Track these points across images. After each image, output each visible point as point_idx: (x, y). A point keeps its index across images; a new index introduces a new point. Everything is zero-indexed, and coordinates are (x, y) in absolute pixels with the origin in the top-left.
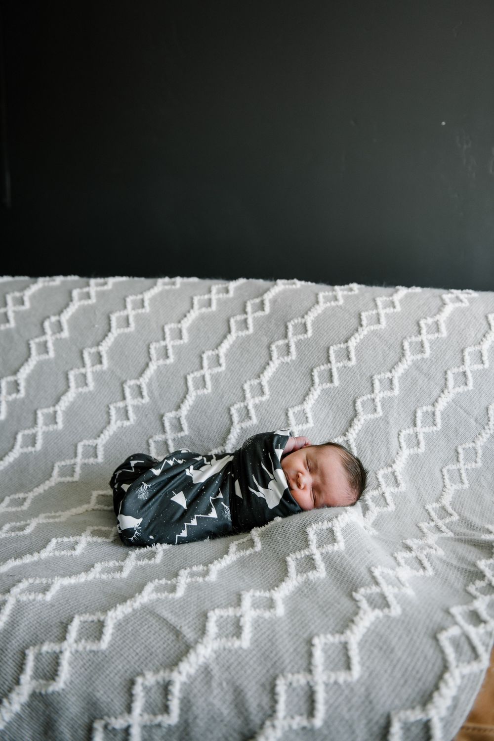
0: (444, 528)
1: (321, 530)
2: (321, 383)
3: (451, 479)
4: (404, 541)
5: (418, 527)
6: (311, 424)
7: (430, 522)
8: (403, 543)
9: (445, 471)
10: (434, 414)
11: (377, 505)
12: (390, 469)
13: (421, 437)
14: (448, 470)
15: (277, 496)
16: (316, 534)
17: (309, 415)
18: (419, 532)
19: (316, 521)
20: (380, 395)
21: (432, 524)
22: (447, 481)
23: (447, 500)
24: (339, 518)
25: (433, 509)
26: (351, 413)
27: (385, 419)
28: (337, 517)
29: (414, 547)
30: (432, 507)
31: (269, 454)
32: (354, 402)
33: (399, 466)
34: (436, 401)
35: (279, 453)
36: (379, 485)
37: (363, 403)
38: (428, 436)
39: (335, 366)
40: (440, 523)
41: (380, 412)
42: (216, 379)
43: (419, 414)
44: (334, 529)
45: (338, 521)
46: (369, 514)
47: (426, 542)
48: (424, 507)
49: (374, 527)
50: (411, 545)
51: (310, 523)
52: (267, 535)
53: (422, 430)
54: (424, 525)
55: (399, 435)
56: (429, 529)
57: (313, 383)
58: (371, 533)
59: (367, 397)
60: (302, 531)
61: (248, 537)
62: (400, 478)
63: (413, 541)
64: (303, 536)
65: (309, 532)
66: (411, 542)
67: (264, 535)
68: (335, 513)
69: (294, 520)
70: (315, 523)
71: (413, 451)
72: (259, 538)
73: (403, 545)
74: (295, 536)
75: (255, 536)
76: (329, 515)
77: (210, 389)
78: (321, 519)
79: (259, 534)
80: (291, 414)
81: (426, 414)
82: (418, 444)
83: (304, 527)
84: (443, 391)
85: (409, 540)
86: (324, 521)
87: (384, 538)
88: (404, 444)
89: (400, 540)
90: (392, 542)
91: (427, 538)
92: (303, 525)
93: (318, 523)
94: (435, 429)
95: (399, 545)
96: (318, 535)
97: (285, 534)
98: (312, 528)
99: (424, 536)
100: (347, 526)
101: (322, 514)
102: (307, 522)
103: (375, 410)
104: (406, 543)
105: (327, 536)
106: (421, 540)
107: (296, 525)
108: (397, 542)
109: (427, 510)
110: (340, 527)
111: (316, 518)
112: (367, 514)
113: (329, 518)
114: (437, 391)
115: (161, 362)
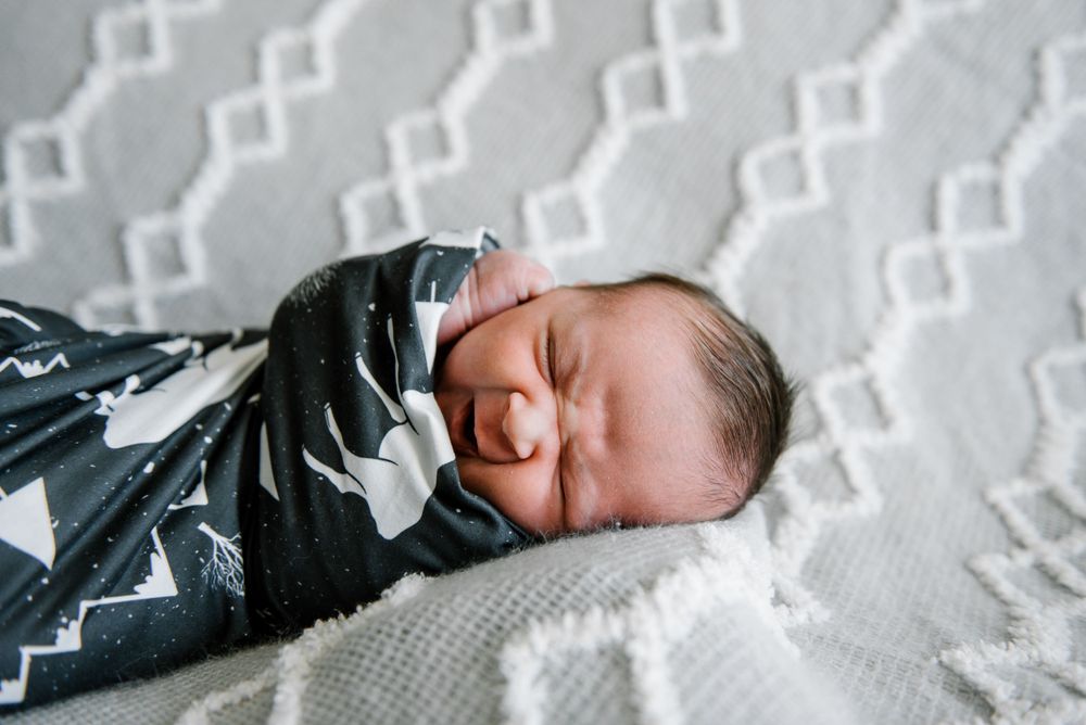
0: (1071, 577)
1: (574, 657)
2: (630, 109)
3: (1064, 396)
4: (945, 656)
5: (975, 576)
6: (596, 238)
7: (1016, 552)
8: (940, 663)
9: (1040, 371)
10: (996, 190)
11: (818, 494)
12: (855, 373)
13: (956, 267)
14: (1052, 370)
15: (410, 490)
16: (544, 683)
17: (593, 212)
18: (980, 595)
19: (553, 609)
20: (817, 135)
21: (1024, 560)
22: (1050, 404)
23: (1058, 469)
24: (662, 594)
25: (1016, 501)
26: (723, 200)
27: (837, 214)
28: (649, 586)
29: (1002, 693)
30: (1009, 494)
31: (390, 322)
32: (734, 167)
33: (888, 361)
34: (1005, 146)
35: (431, 318)
36: (820, 425)
37: (765, 169)
38: (980, 266)
39: (674, 53)
40: (1054, 556)
41: (819, 191)
43: (949, 193)
44: (637, 649)
45: (656, 608)
46: (789, 529)
47: (1035, 653)
48: (982, 496)
49: (810, 587)
50: (984, 680)
51: (524, 620)
52: (334, 674)
53: (959, 241)
54: (995, 566)
55: (881, 262)
56: (1019, 585)
57: (600, 112)
58: (801, 618)
59: (775, 147)
60: (483, 659)
61: (266, 673)
62: (891, 398)
63: (980, 656)
64: (485, 685)
65: (514, 668)
66: (978, 661)
67: (324, 672)
68: (647, 564)
69: (458, 599)
70: (548, 619)
71: (929, 311)
72: (303, 685)
73: (945, 683)
74: (448, 685)
75: (289, 671)
76: (617, 575)
77: (278, 143)
78: (576, 598)
79: (306, 665)
80: (533, 209)
81: (970, 191)
82: (946, 287)
83: (495, 642)
84: (1026, 114)
85: (962, 650)
86: (588, 607)
87: (856, 644)
88: (899, 290)
89: (923, 647)
90: (896, 661)
91: (1028, 629)
92: (490, 626)
93: (559, 621)
94: (999, 237)
95: (931, 682)
96: (554, 686)
97: (407, 670)
98: (532, 646)
99: (1014, 623)
100: (695, 630)
101: (587, 570)
102: (512, 612)
103: (801, 187)
104: (958, 668)
105: (597, 688)
106: (1008, 646)
107: (462, 628)
108: (916, 659)
109: (993, 507)
110: (664, 637)
111: (556, 589)
112: (781, 530)
113: (613, 591)
114: (1005, 115)
115: (129, 68)
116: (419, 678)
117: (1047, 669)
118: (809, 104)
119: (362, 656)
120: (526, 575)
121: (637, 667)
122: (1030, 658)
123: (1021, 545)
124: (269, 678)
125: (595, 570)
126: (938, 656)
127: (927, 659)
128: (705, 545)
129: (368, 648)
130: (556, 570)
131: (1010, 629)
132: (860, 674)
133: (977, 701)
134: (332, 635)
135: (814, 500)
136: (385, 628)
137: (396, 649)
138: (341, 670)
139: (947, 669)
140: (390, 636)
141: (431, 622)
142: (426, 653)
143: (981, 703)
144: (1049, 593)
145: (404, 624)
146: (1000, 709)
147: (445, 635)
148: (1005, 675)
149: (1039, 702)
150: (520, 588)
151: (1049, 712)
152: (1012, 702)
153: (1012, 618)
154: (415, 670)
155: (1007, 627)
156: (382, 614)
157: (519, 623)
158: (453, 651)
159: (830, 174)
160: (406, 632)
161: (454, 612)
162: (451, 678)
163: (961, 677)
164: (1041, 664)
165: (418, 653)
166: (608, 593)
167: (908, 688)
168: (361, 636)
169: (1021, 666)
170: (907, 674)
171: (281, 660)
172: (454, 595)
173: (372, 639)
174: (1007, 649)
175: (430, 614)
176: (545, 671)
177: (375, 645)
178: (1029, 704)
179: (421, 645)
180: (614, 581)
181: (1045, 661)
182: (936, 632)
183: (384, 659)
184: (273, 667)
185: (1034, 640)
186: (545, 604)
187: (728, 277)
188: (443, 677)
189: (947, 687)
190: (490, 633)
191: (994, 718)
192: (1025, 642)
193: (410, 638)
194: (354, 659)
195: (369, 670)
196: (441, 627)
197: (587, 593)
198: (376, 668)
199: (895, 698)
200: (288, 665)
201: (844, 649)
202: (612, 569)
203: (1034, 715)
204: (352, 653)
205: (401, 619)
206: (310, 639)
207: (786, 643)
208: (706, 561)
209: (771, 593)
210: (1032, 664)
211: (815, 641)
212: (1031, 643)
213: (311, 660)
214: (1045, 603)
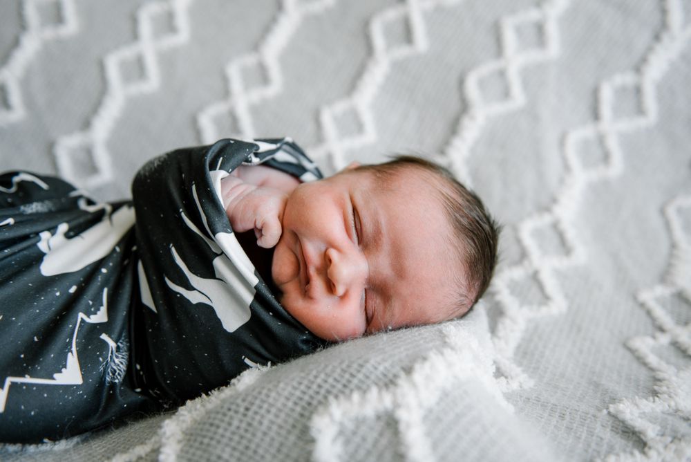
1: (360, 421)
2: (389, 46)
4: (612, 408)
5: (632, 351)
6: (370, 136)
7: (658, 334)
8: (609, 413)
9: (671, 212)
10: (638, 91)
11: (524, 301)
12: (547, 219)
13: (613, 144)
14: (680, 211)
16: (340, 441)
17: (368, 118)
18: (635, 365)
19: (345, 390)
20: (516, 58)
21: (664, 340)
22: (679, 234)
23: (686, 277)
24: (418, 376)
25: (657, 300)
26: (454, 106)
27: (531, 112)
28: (408, 371)
29: (651, 432)
30: (654, 295)
32: (461, 83)
33: (568, 210)
34: (644, 60)
36: (523, 255)
37: (482, 84)
38: (629, 142)
40: (684, 336)
41: (519, 98)
42: (168, 60)
43: (606, 94)
44: (402, 414)
45: (414, 385)
46: (505, 326)
47: (673, 404)
48: (635, 298)
49: (520, 364)
50: (638, 423)
51: (326, 398)
52: (199, 439)
53: (614, 127)
54: (644, 345)
55: (562, 142)
56: (661, 357)
57: (370, 50)
58: (515, 385)
59: (488, 68)
60: (299, 426)
61: (153, 440)
62: (571, 235)
63: (636, 407)
64: (301, 444)
65: (320, 431)
66: (634, 411)
67: (193, 438)
68: (407, 356)
69: (282, 385)
70: (342, 397)
71: (595, 174)
72: (178, 447)
73: (613, 427)
74: (276, 444)
75: (168, 438)
76: (387, 365)
77: (153, 82)
78: (361, 381)
79: (180, 433)
80: (327, 118)
81: (621, 92)
82: (606, 157)
83: (306, 414)
84: (657, 38)
85: (624, 404)
86: (369, 387)
87: (552, 402)
88: (574, 161)
89: (597, 402)
90: (579, 413)
91: (668, 388)
92: (303, 403)
93: (349, 397)
94: (642, 122)
95: (603, 426)
96: (347, 442)
97: (248, 435)
98: (331, 416)
99: (658, 383)
100: (441, 399)
101: (367, 361)
102: (318, 393)
103: (506, 94)
104: (621, 416)
105: (376, 442)
106: (654, 399)
107: (285, 405)
108: (592, 411)
109: (642, 305)
110: (420, 405)
111: (347, 376)
112: (500, 327)
113: (385, 376)
114: (642, 39)
115: (50, 33)
116: (257, 440)
117: (681, 414)
118: (510, 37)
119: (218, 427)
120: (326, 366)
121: (402, 427)
122: (669, 406)
123: (662, 330)
124: (156, 442)
125: (372, 362)
126: (607, 408)
127: (600, 410)
128: (447, 340)
129: (222, 421)
130: (346, 363)
131: (656, 388)
132: (555, 422)
133: (634, 438)
134: (197, 412)
135: (522, 305)
136: (234, 407)
137: (241, 421)
138: (204, 437)
139: (614, 417)
140: (236, 412)
141: (263, 401)
142: (261, 423)
143: (637, 439)
144: (681, 361)
145: (246, 404)
146: (650, 443)
147: (273, 410)
148: (653, 419)
149: (676, 438)
150: (322, 376)
151: (683, 444)
152: (658, 438)
153: (657, 380)
154: (254, 435)
155: (653, 387)
156: (231, 396)
157: (323, 400)
158: (279, 421)
159: (526, 84)
160: (247, 409)
161: (279, 394)
162: (278, 439)
163: (623, 422)
164: (677, 411)
165: (255, 423)
166: (381, 376)
167: (587, 431)
168: (218, 413)
169: (663, 413)
170: (587, 422)
171: (163, 430)
172: (279, 382)
173: (225, 415)
174: (654, 402)
175: (263, 396)
176: (341, 433)
177: (227, 419)
178: (669, 439)
179: (258, 418)
180: (386, 368)
181: (680, 408)
182: (605, 392)
183: (233, 428)
184: (158, 435)
185: (672, 395)
186: (339, 386)
187: (459, 158)
188: (273, 439)
189: (614, 429)
190: (304, 408)
191: (646, 449)
192: (666, 396)
193: (250, 413)
194: (213, 429)
195: (223, 436)
196: (271, 405)
197: (367, 377)
198: (228, 434)
199: (579, 438)
200: (168, 433)
201: (544, 406)
202: (384, 360)
203: (673, 447)
204: (212, 425)
205: (244, 400)
206: (183, 415)
207: (504, 403)
208: (447, 351)
209: (493, 369)
210: (671, 411)
211: (524, 401)
212: (670, 397)
213: (184, 430)
214: (679, 369)
